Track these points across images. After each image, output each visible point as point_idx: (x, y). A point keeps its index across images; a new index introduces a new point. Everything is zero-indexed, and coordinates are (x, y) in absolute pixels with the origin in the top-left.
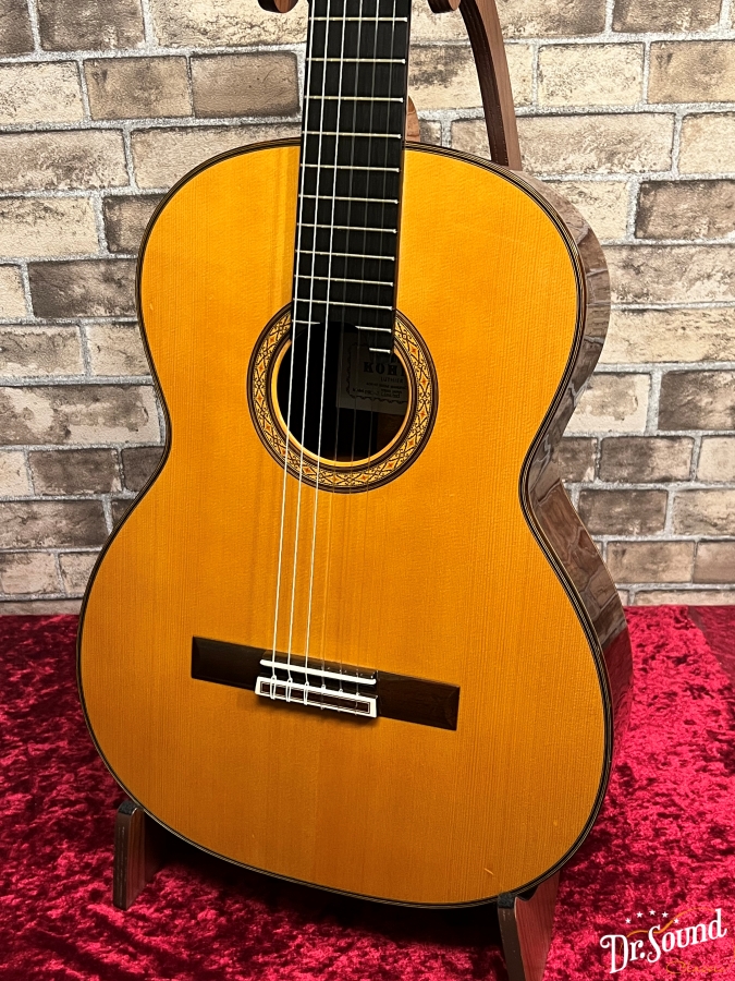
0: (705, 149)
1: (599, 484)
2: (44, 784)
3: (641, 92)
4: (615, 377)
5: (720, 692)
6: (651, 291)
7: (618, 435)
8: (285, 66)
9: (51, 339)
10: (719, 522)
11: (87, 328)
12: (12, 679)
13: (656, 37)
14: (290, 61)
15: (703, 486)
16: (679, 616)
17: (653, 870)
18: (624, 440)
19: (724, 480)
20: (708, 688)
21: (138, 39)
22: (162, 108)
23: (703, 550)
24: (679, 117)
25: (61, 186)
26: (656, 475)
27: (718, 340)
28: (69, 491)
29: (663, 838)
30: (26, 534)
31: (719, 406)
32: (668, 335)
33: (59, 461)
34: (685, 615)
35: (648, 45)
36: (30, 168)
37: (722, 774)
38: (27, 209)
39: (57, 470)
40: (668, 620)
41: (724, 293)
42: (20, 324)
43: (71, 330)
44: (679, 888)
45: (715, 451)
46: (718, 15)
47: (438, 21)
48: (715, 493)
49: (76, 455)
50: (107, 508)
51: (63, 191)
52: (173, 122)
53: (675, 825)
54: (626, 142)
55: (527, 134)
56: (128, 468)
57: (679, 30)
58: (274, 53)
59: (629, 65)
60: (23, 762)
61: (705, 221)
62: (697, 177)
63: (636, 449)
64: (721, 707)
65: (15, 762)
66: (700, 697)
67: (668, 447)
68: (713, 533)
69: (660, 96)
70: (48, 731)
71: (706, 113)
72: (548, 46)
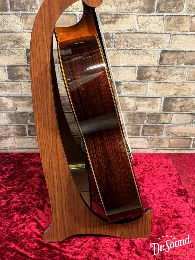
0: (178, 43)
1: (147, 124)
2: (11, 197)
3: (163, 28)
4: (153, 98)
5: (176, 175)
6: (163, 78)
7: (153, 112)
8: (74, 18)
9: (13, 85)
10: (176, 134)
11: (22, 83)
12: (3, 169)
13: (167, 14)
14: (75, 16)
15: (172, 125)
16: (166, 156)
17: (160, 221)
18: (154, 114)
19: (177, 124)
20: (173, 174)
21: (36, 9)
23: (171, 140)
24: (172, 35)
25: (15, 46)
26: (161, 122)
27: (178, 90)
28: (17, 123)
29: (163, 213)
30: (6, 133)
31: (177, 106)
32: (166, 89)
33: (15, 115)
34: (167, 156)
35: (165, 16)
36: (7, 41)
37: (177, 197)
38: (7, 52)
39: (14, 118)
40: (163, 157)
41: (180, 79)
42: (5, 81)
43: (18, 83)
44: (166, 226)
45: (176, 117)
46: (183, 9)
47: (113, 8)
48: (175, 127)
49: (19, 114)
50: (27, 127)
51: (16, 48)
53: (165, 209)
55: (134, 37)
56: (32, 117)
57: (173, 12)
58: (71, 14)
59: (160, 21)
60: (5, 192)
61: (176, 61)
62: (175, 50)
63: (157, 116)
64: (176, 179)
65: (3, 192)
66: (171, 177)
67: (165, 116)
68: (174, 136)
69: (167, 29)
70: (11, 183)
71: (178, 34)
72: (140, 15)
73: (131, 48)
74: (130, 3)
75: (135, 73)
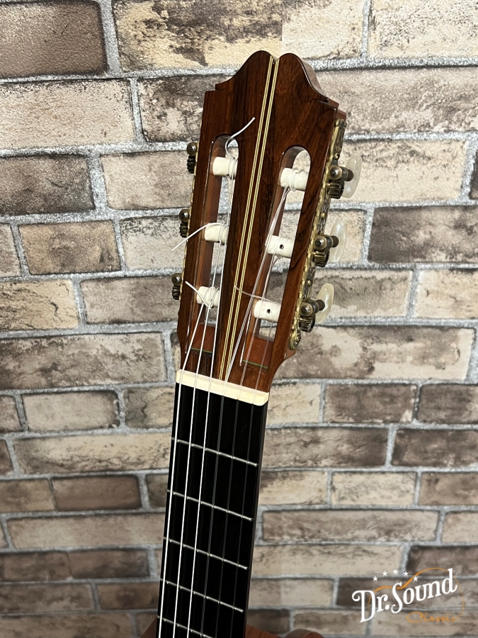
0: (463, 530)
8: (130, 483)
13: (426, 469)
14: (132, 480)
21: (7, 470)
22: (31, 506)
24: (443, 513)
27: (466, 627)
32: (429, 624)
35: (420, 474)
41: (473, 603)
52: (40, 514)
54: (400, 525)
55: (323, 520)
57: (445, 466)
58: (120, 476)
59: (405, 485)
61: (460, 566)
62: (455, 544)
69: (428, 502)
71: (464, 511)
72: (340, 473)
73: (315, 541)
74: (306, 445)
75: (329, 593)
